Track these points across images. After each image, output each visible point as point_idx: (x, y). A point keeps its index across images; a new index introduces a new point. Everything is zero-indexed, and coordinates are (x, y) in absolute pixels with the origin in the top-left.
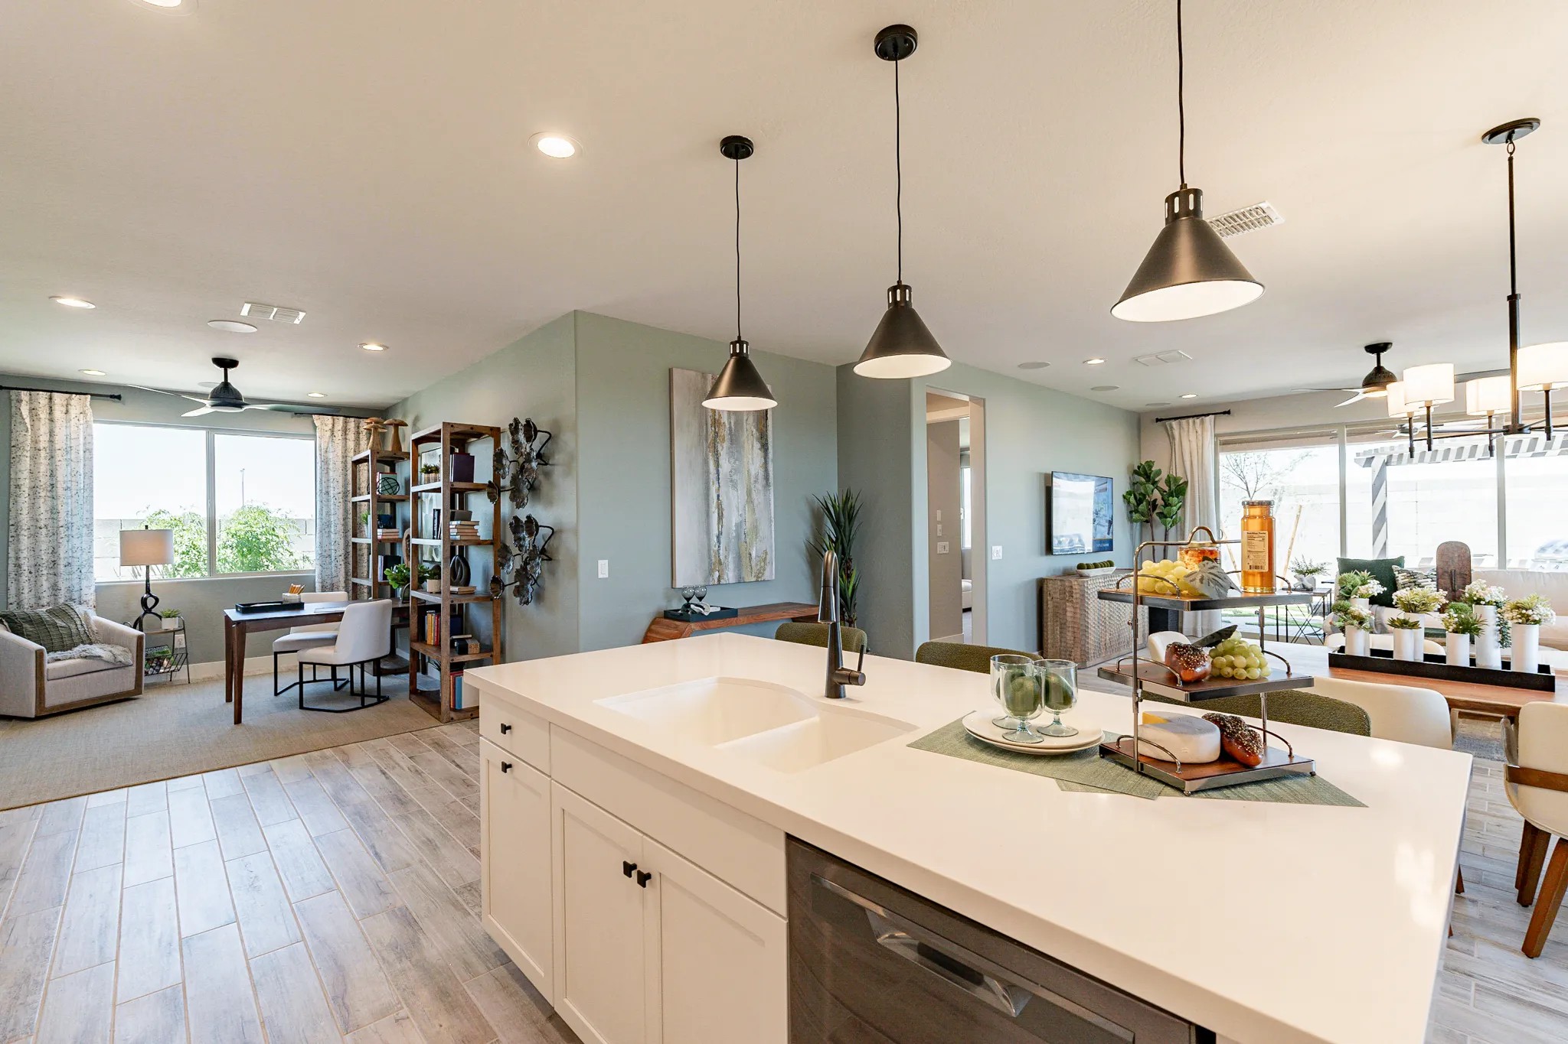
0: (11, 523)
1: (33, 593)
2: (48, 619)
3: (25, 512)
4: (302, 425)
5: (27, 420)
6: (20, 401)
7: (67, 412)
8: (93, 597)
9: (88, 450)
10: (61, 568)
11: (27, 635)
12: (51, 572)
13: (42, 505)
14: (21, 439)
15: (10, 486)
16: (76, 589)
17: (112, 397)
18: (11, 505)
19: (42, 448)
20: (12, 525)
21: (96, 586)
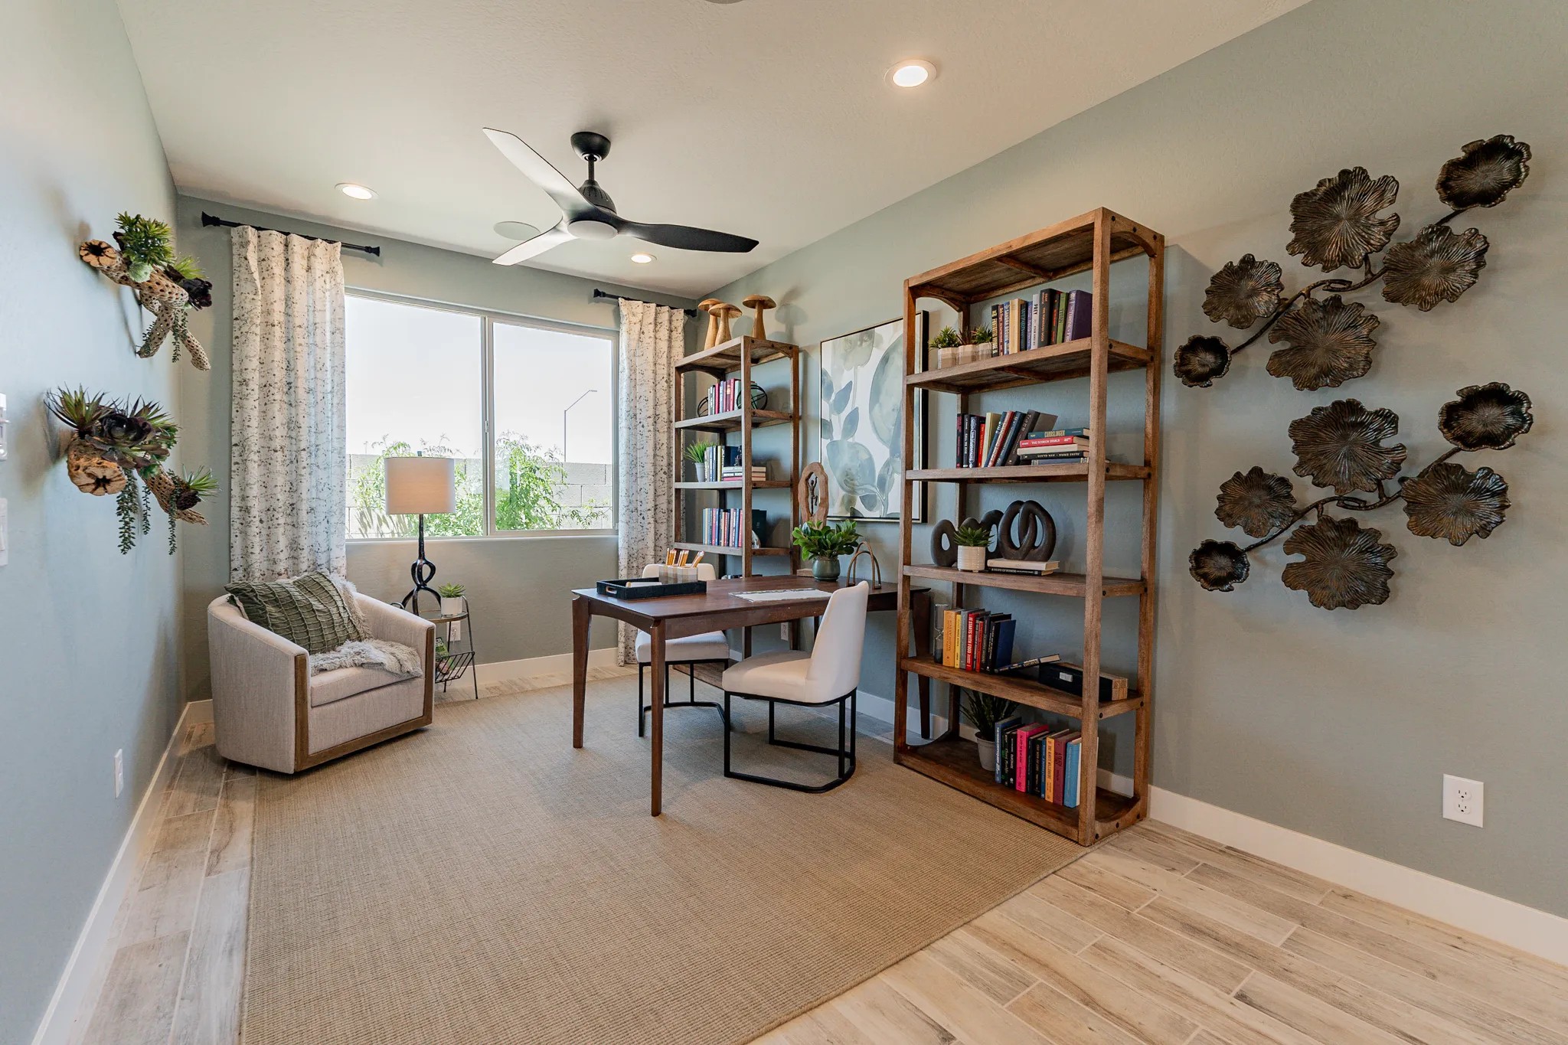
0: (234, 441)
1: (264, 553)
2: (300, 598)
3: (254, 423)
4: (601, 313)
5: (256, 275)
6: (245, 244)
7: (309, 269)
8: (344, 562)
9: (338, 331)
10: (304, 516)
11: (273, 625)
12: (289, 520)
13: (277, 415)
14: (248, 306)
15: (232, 381)
16: (323, 549)
17: (368, 249)
18: (234, 413)
19: (276, 323)
20: (236, 445)
21: (347, 546)
